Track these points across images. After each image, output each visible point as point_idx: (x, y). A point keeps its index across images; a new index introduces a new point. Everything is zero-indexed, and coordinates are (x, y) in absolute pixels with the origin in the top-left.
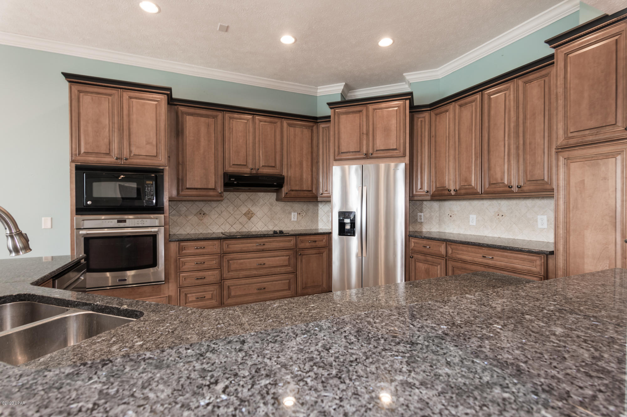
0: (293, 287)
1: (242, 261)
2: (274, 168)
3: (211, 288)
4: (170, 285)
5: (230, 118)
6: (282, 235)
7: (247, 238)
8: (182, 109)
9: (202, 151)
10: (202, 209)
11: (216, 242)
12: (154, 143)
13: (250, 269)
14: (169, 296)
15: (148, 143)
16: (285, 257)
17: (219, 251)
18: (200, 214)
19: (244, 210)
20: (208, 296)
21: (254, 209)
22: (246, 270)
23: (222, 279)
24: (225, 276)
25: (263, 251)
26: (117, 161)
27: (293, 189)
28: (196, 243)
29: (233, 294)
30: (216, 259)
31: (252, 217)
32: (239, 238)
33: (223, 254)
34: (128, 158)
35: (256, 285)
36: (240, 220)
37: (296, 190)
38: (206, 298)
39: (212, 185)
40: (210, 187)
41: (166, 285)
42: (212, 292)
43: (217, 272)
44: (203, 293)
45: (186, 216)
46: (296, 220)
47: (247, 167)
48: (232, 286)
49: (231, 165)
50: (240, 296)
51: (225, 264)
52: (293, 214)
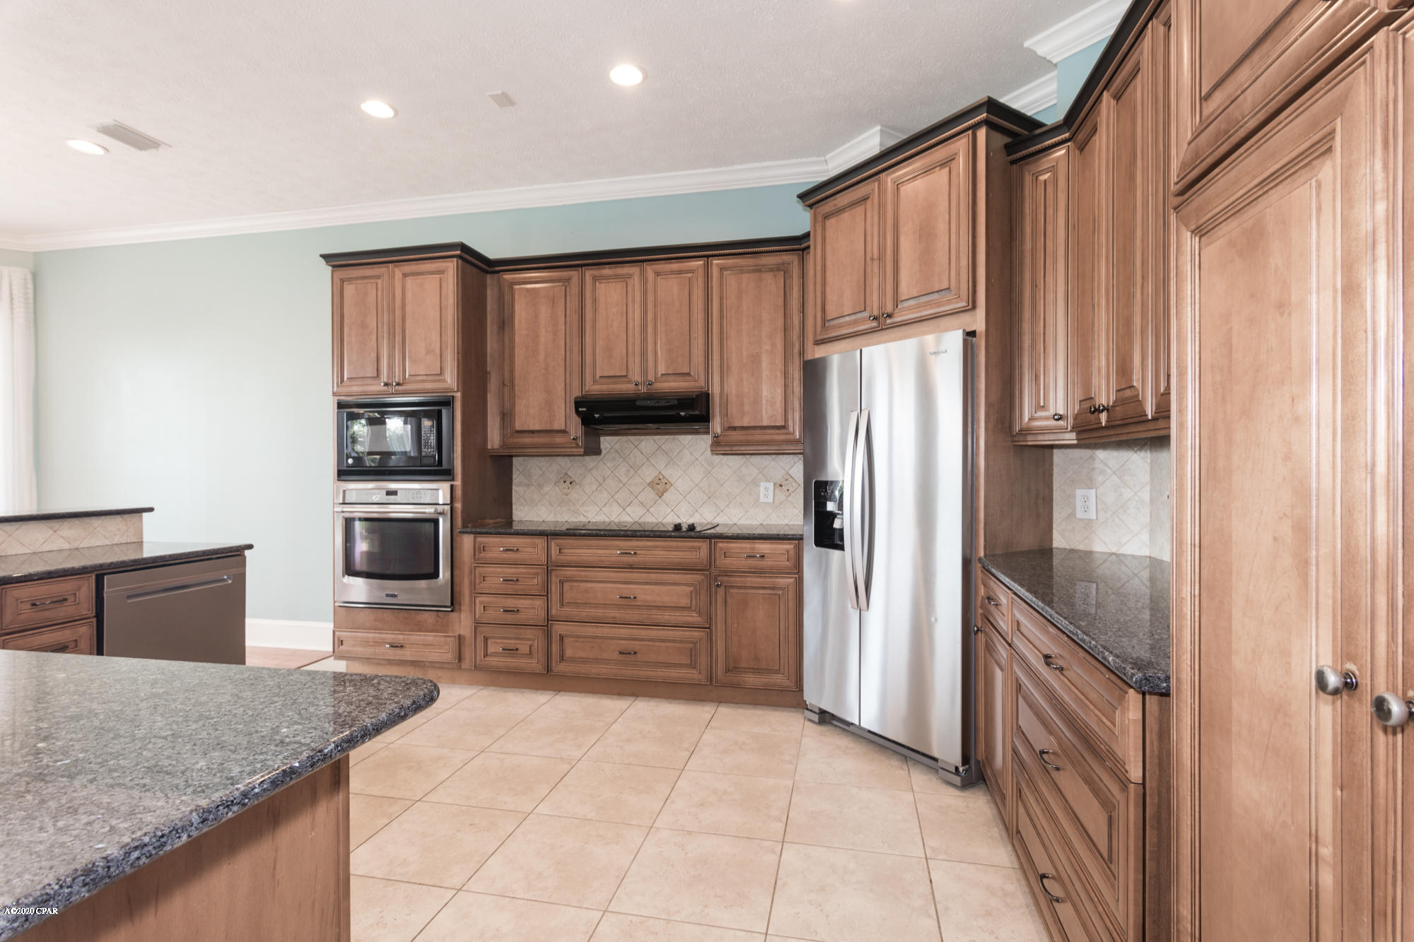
0: (703, 660)
1: (589, 585)
2: (687, 378)
3: (528, 633)
4: (463, 615)
5: (595, 279)
6: (693, 534)
7: (597, 535)
8: (508, 276)
9: (541, 357)
10: (569, 473)
11: (540, 542)
12: (438, 351)
13: (605, 606)
14: (460, 636)
15: (428, 352)
16: (683, 588)
17: (543, 559)
18: (565, 482)
19: (649, 474)
20: (524, 648)
21: (671, 474)
22: (596, 606)
23: (549, 619)
24: (554, 612)
25: (631, 567)
26: (386, 388)
27: (737, 424)
28: (503, 540)
29: (569, 653)
30: (537, 574)
31: (666, 491)
32: (584, 535)
33: (549, 568)
34: (401, 382)
35: (617, 641)
36: (639, 498)
37: (743, 428)
38: (519, 652)
39: (559, 424)
40: (556, 427)
41: (454, 615)
42: (530, 643)
43: (539, 603)
44: (513, 641)
45: (539, 485)
46: (770, 500)
47: (629, 382)
48: (568, 636)
49: (597, 378)
50: (584, 661)
51: (555, 588)
52: (763, 485)
